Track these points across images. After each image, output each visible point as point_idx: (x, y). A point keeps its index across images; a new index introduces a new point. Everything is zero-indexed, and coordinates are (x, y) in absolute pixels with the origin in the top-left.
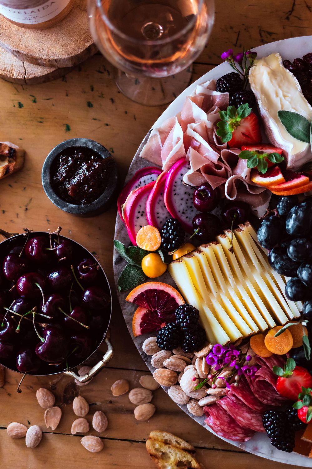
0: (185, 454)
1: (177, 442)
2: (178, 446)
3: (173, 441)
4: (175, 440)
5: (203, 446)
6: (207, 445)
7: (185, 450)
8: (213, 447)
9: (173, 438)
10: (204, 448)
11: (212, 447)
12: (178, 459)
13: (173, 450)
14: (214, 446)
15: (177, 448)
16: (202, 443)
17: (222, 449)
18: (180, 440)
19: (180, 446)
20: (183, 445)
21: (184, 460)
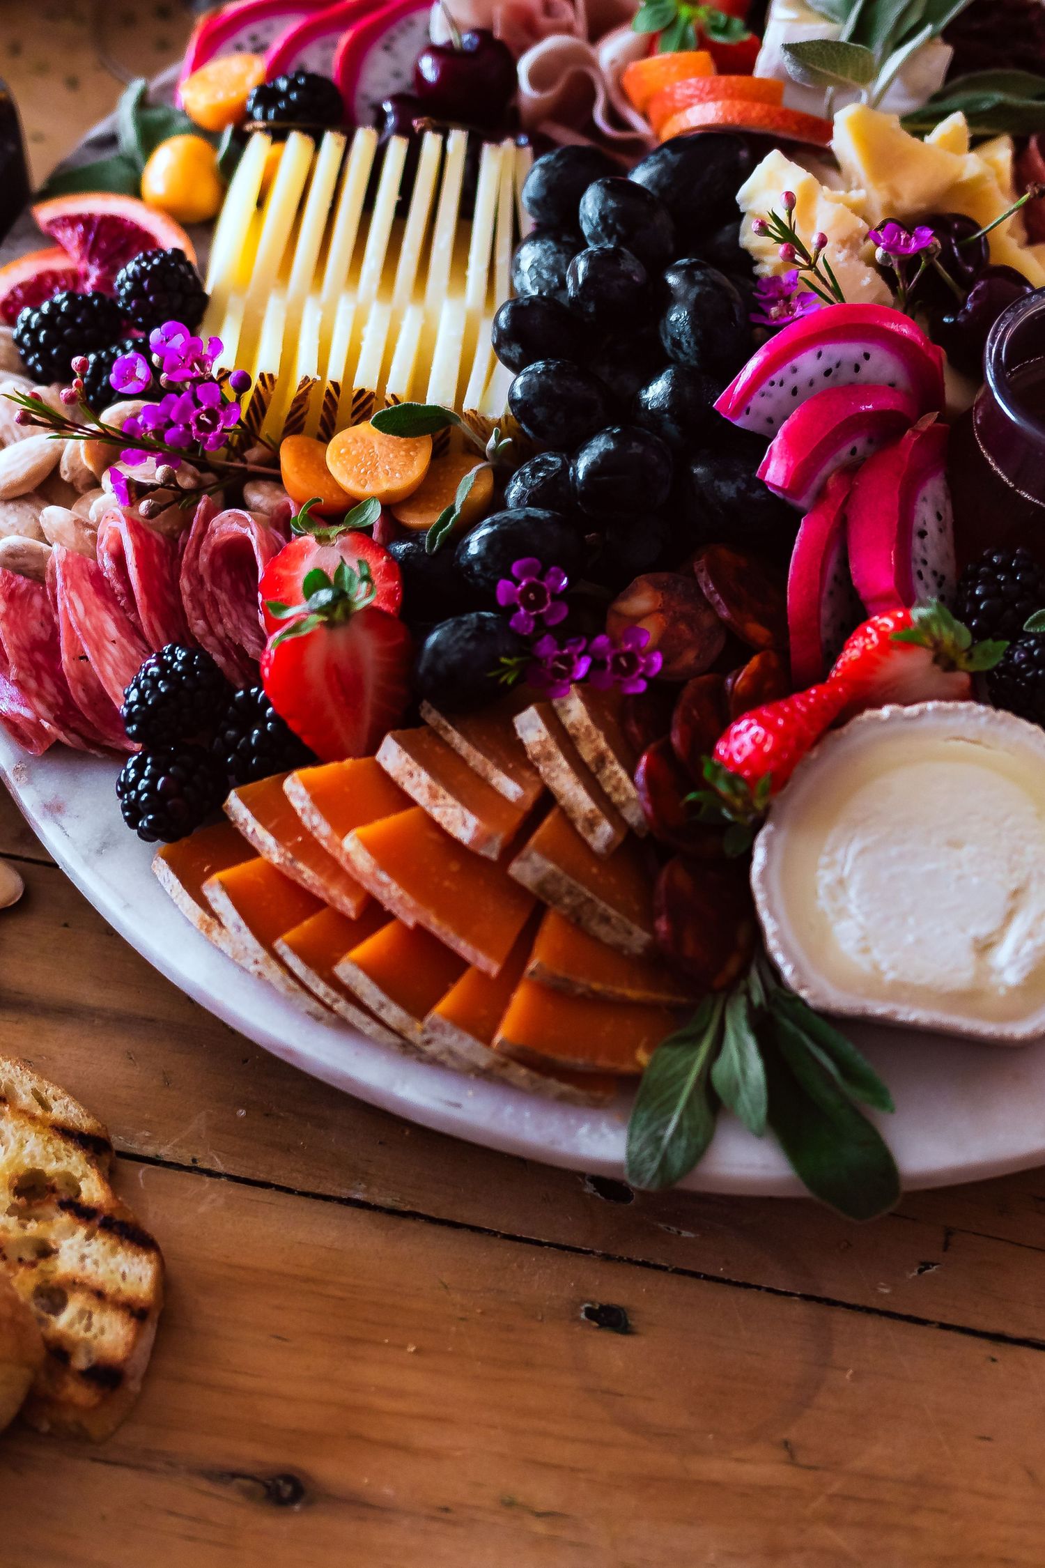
0: (63, 1145)
1: (36, 1093)
2: (39, 1112)
3: (20, 1092)
4: (29, 1086)
5: (149, 1151)
6: (165, 1152)
7: (65, 1132)
8: (194, 1161)
9: (25, 1079)
10: (154, 1161)
11: (188, 1163)
12: (27, 1161)
13: (11, 1126)
14: (197, 1156)
15: (33, 1118)
16: (147, 1141)
17: (232, 1173)
18: (50, 1091)
19: (48, 1115)
20: (62, 1109)
21: (52, 1168)
